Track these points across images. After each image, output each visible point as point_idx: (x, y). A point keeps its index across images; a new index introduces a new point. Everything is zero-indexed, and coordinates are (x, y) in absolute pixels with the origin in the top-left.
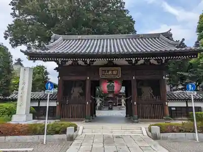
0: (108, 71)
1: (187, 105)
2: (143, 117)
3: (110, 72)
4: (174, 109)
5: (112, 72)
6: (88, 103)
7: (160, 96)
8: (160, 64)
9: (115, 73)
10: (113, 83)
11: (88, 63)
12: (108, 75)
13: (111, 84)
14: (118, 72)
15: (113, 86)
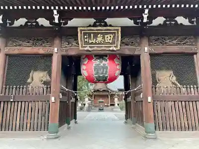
2: (165, 128)
3: (100, 39)
5: (104, 38)
7: (197, 85)
9: (109, 38)
10: (106, 60)
11: (57, 21)
12: (96, 43)
13: (101, 62)
14: (114, 37)
15: (105, 67)
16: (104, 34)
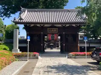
0: (52, 30)
1: (89, 45)
4: (83, 47)
5: (54, 30)
8: (76, 26)
11: (42, 26)
15: (54, 37)
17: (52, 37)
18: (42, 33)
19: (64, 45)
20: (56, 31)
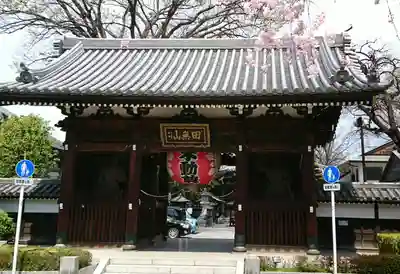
0: (181, 132)
1: (377, 214)
3: (186, 135)
5: (190, 135)
6: (130, 205)
8: (303, 116)
9: (196, 135)
10: (195, 158)
11: (135, 112)
12: (181, 140)
13: (188, 159)
14: (202, 134)
15: (193, 165)
16: (190, 131)
17: (184, 166)
18: (134, 146)
19: (240, 207)
20: (202, 140)
